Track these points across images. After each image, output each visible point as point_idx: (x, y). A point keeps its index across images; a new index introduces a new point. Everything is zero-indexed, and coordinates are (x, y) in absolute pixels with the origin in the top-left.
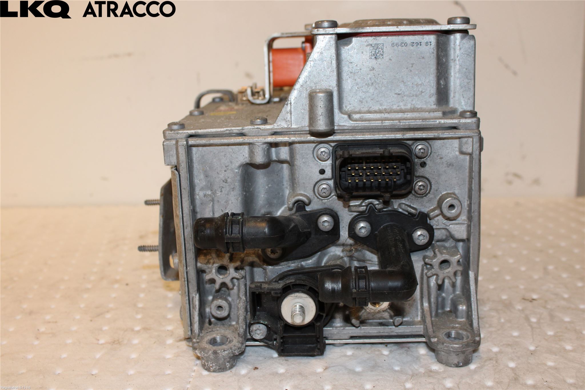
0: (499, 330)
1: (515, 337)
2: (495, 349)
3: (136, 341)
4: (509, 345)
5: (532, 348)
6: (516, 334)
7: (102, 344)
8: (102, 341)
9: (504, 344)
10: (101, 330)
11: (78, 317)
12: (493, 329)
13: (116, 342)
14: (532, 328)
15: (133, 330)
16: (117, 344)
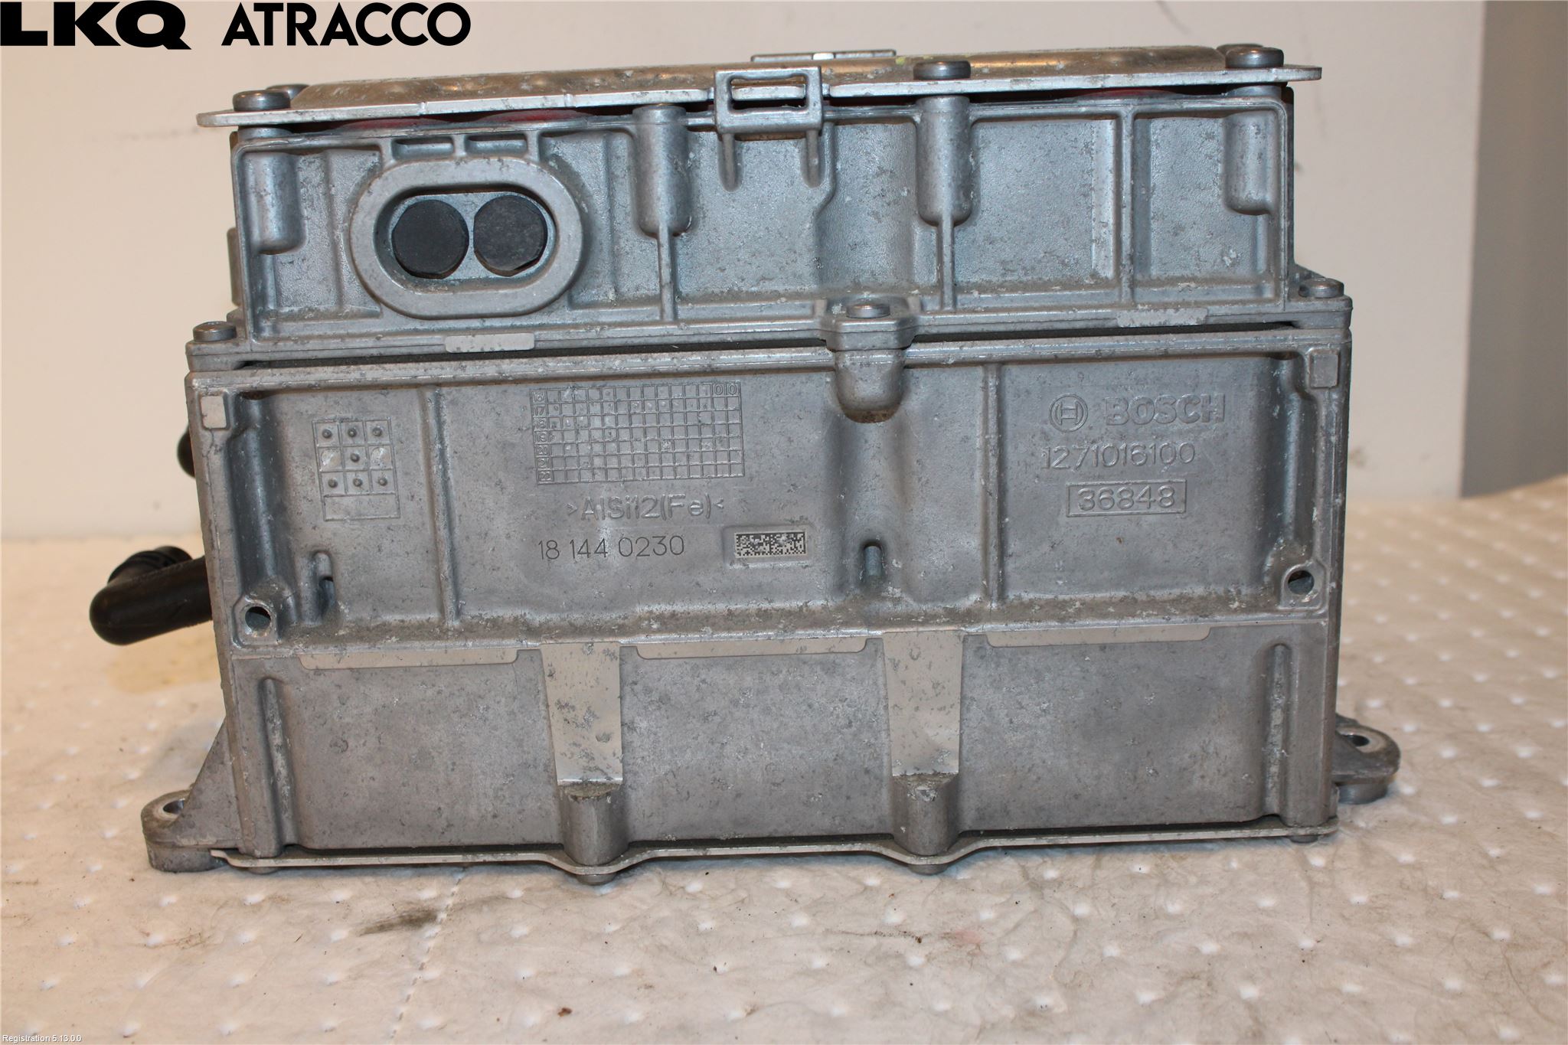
0: (1222, 891)
1: (1264, 911)
2: (1210, 947)
3: (249, 935)
4: (1245, 936)
5: (1307, 943)
6: (1267, 902)
7: (156, 947)
8: (157, 938)
9: (1233, 934)
10: (157, 905)
11: (97, 867)
12: (1209, 890)
13: (194, 941)
14: (1313, 884)
15: (242, 904)
16: (197, 944)
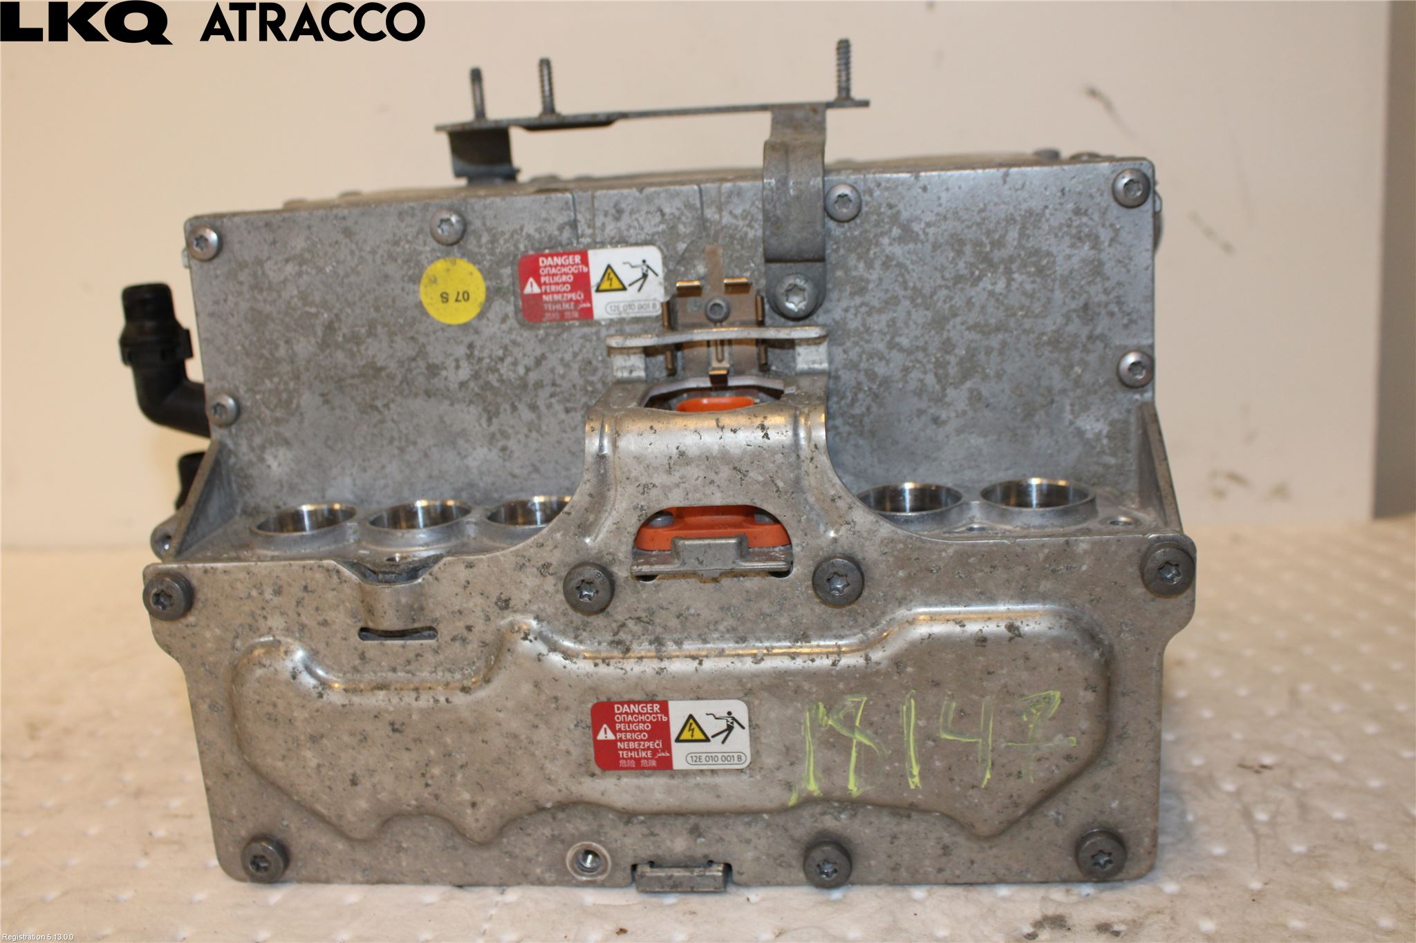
0: (1181, 840)
1: (1216, 858)
2: (1171, 888)
4: (1202, 878)
5: (1255, 885)
6: (1219, 850)
9: (1191, 876)
12: (1167, 840)
14: (1257, 836)
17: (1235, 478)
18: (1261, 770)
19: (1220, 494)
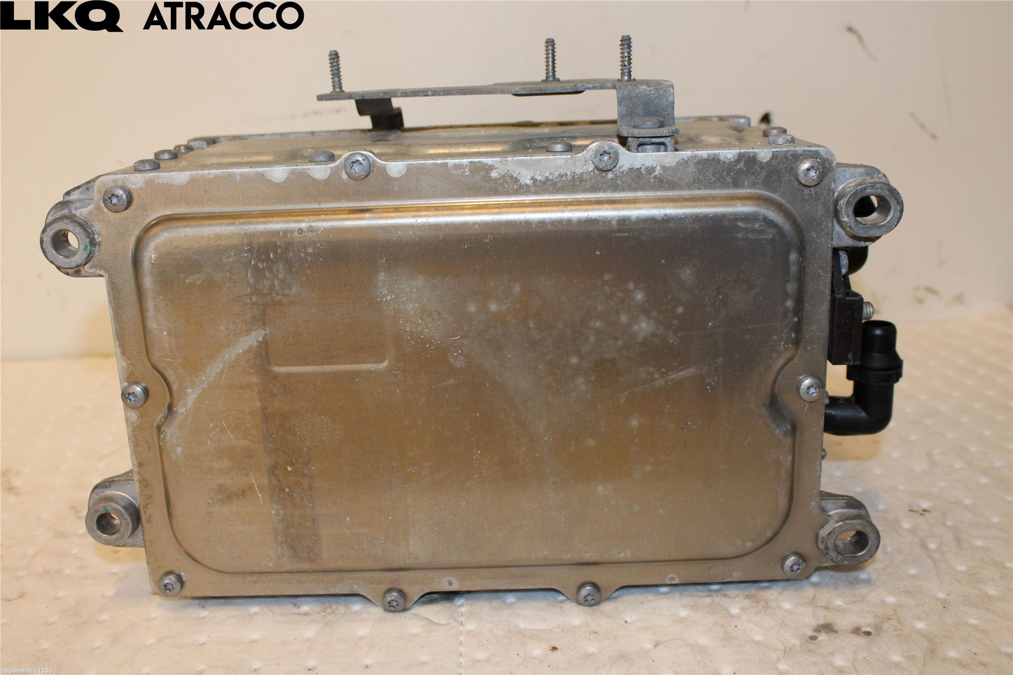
17: (930, 290)
18: (924, 513)
19: (920, 301)
